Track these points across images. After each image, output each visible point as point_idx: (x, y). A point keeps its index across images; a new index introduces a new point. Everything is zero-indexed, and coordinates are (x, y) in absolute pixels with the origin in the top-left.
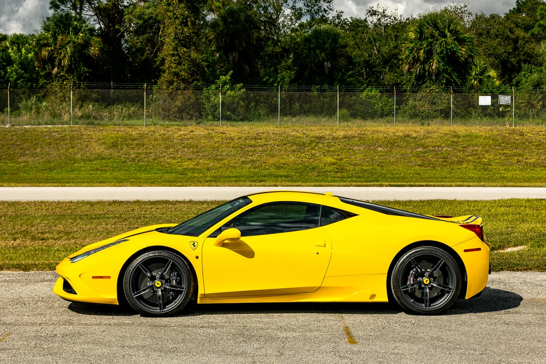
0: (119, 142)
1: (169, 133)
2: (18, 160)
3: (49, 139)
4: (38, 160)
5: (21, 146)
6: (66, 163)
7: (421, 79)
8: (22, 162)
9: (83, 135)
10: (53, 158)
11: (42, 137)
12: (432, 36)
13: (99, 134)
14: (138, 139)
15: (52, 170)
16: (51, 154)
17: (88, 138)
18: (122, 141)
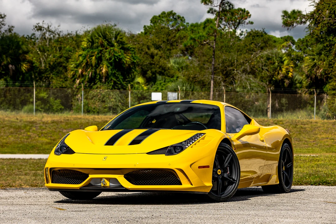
7: (92, 80)
12: (102, 45)
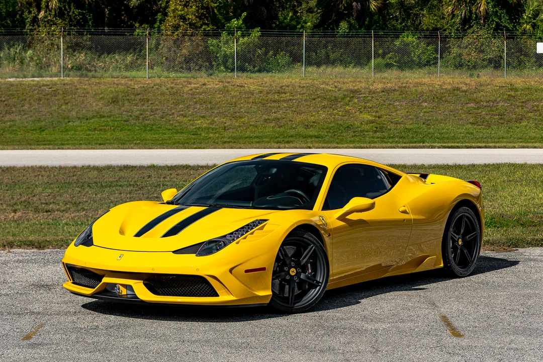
0: (120, 97)
1: (178, 86)
2: (3, 118)
3: (38, 93)
4: (26, 118)
5: (6, 102)
6: (59, 122)
7: (467, 23)
8: (7, 121)
9: (77, 89)
10: (44, 117)
11: (29, 92)
13: (95, 88)
14: (142, 93)
15: (43, 131)
16: (41, 111)
17: (83, 93)
18: (123, 97)
